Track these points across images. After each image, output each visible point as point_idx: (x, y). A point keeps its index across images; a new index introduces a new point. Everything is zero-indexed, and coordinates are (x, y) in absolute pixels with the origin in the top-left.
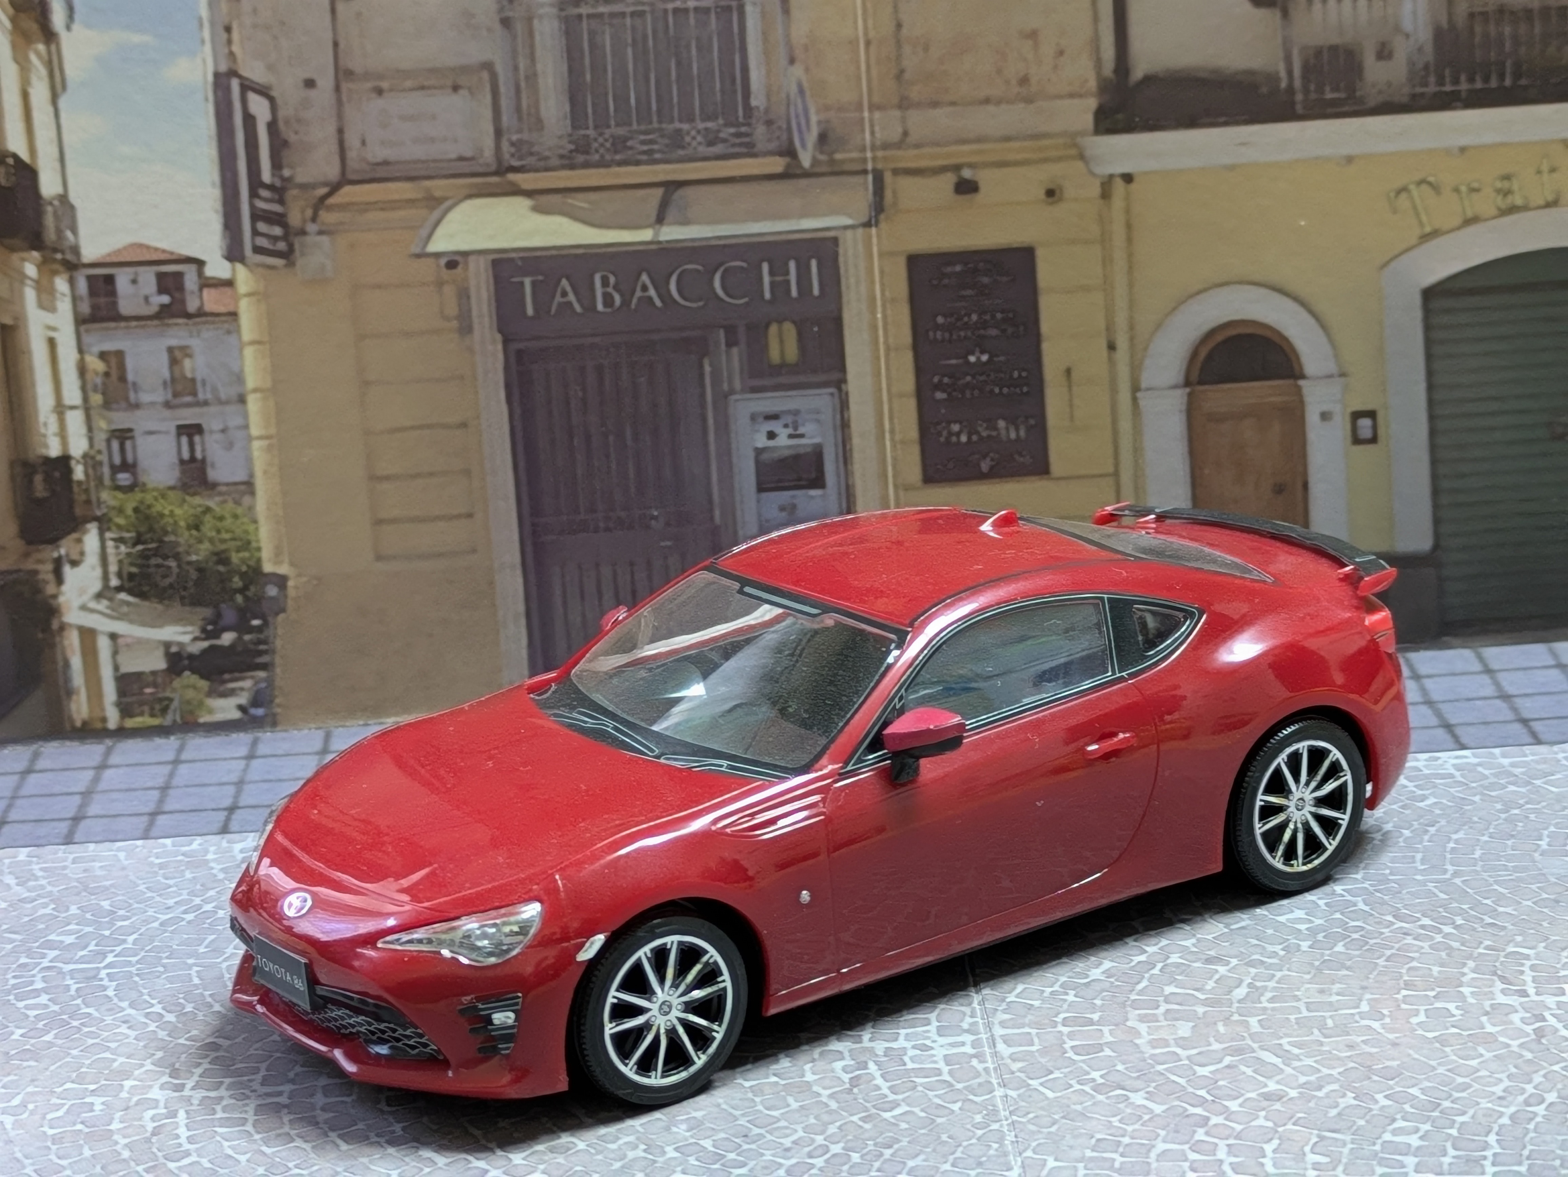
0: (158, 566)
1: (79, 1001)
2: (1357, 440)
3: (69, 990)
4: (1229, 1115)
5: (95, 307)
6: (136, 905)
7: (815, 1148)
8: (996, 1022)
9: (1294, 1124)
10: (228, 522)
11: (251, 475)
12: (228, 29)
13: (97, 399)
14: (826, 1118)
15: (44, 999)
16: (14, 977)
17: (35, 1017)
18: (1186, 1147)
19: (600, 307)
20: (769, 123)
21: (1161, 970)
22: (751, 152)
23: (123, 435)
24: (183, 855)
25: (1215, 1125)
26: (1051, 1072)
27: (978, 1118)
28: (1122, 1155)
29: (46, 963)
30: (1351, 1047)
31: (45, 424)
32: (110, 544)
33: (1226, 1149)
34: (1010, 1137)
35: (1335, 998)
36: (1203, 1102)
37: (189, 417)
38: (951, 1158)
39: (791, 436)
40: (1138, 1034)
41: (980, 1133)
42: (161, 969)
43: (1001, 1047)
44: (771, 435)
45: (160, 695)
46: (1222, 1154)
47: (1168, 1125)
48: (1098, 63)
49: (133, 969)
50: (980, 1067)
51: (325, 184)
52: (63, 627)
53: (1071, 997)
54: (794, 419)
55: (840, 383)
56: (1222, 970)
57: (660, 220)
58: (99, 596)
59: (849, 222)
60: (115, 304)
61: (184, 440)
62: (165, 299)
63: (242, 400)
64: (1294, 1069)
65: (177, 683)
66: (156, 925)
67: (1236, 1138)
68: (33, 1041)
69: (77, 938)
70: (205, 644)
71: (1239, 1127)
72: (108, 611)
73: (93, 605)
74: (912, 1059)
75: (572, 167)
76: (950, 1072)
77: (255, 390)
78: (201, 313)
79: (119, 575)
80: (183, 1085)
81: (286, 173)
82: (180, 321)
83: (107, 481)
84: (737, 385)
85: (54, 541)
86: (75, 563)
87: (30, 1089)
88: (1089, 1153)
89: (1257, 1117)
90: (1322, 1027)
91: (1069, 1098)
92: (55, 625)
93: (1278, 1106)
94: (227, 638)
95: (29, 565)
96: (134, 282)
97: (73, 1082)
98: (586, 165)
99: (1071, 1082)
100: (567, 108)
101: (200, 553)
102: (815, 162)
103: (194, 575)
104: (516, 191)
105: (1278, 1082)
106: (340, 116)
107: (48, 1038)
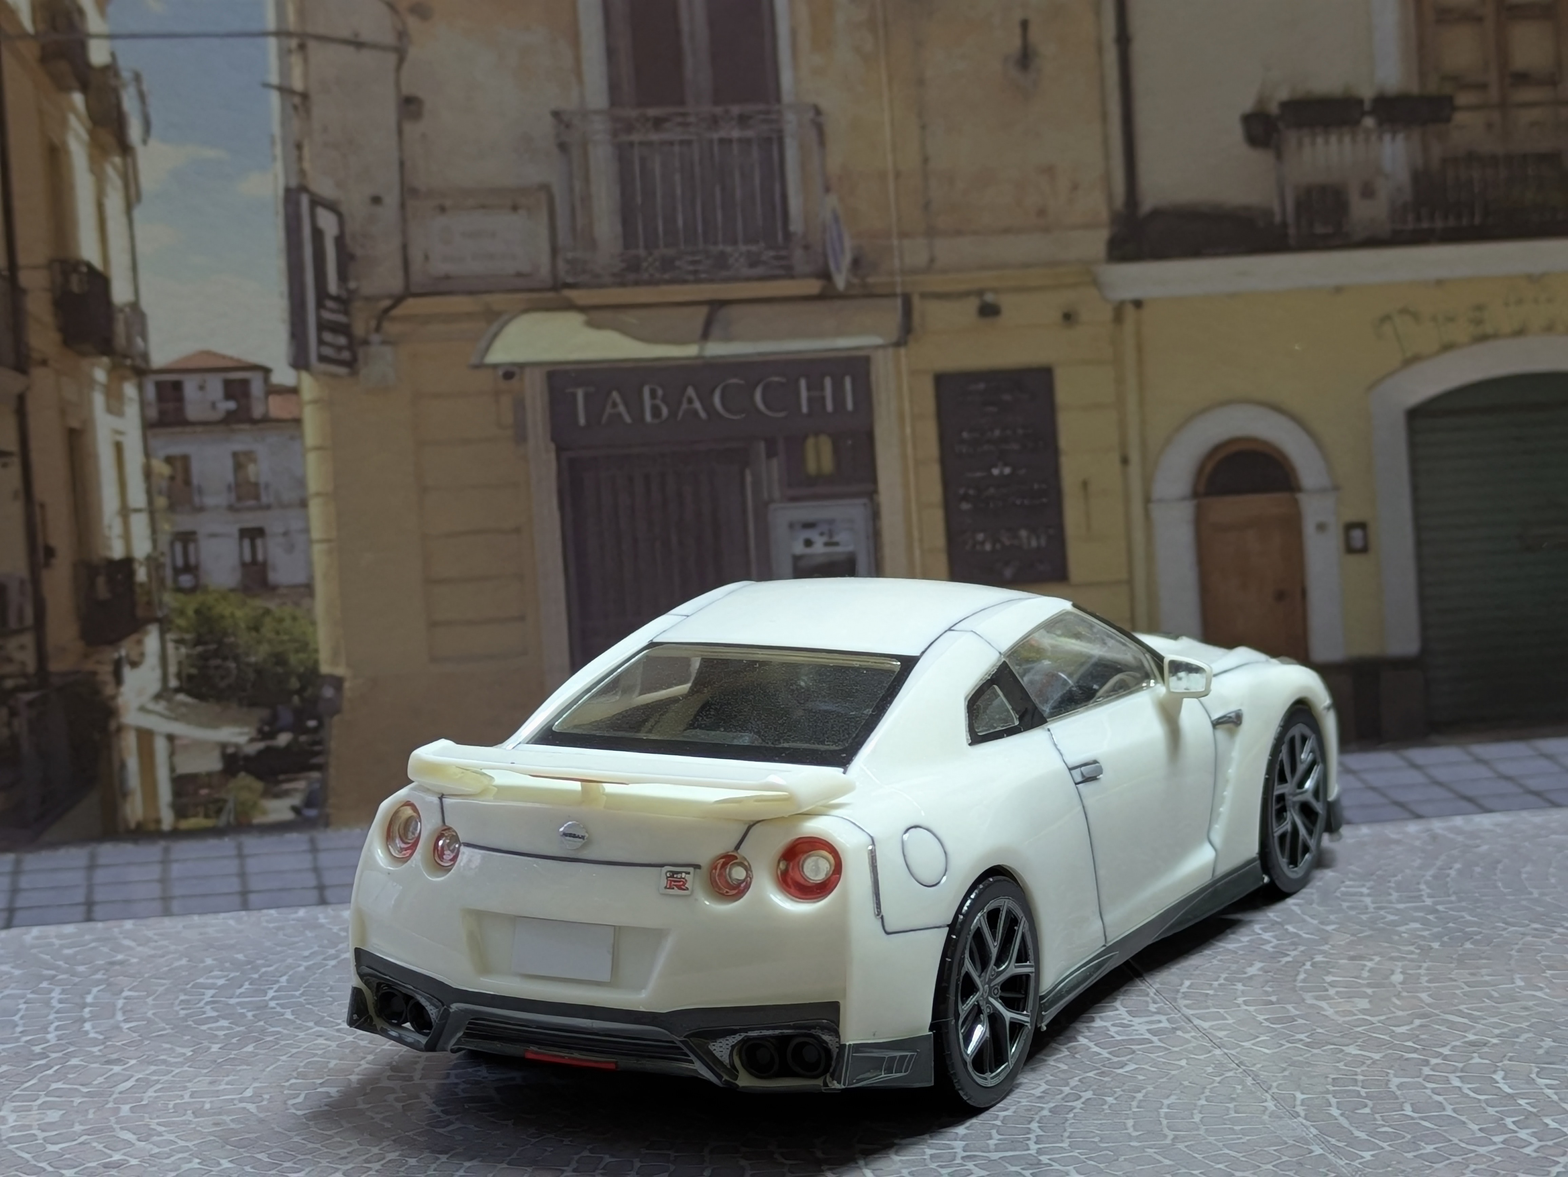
0: (217, 668)
1: (262, 1023)
2: (1350, 549)
3: (246, 1017)
4: (1445, 1058)
5: (162, 413)
6: (271, 956)
7: (1067, 1095)
8: (1182, 1006)
9: (1509, 1060)
10: (288, 623)
11: (311, 577)
12: (299, 147)
13: (161, 502)
14: (1062, 1076)
15: (224, 1023)
16: (182, 1009)
17: (225, 1035)
18: (1420, 1080)
19: (648, 417)
20: (807, 247)
21: (1312, 965)
22: (789, 274)
23: (186, 538)
24: (293, 920)
25: (1437, 1064)
26: (1258, 1037)
27: (1210, 1070)
28: (1363, 1087)
29: (207, 998)
30: (1526, 1008)
31: (110, 527)
32: (170, 646)
33: (1458, 1079)
34: (1249, 1081)
35: (1488, 978)
36: (1415, 1050)
37: (251, 520)
38: (1202, 1096)
39: (827, 544)
40: (1323, 1009)
41: (1218, 1079)
42: (330, 999)
43: (1197, 1022)
44: (808, 543)
45: (216, 796)
46: (1456, 1083)
47: (1392, 1066)
48: (1110, 197)
49: (302, 1000)
50: (1187, 1036)
51: (390, 296)
52: (120, 729)
53: (1240, 986)
54: (830, 530)
55: (871, 493)
56: (1369, 964)
57: (705, 335)
58: (158, 697)
59: (878, 341)
60: (180, 410)
61: (247, 543)
62: (231, 405)
63: (303, 504)
64: (1483, 1025)
65: (233, 784)
66: (302, 969)
67: (1462, 1071)
68: (235, 1052)
69: (226, 980)
70: (261, 745)
71: (1460, 1065)
72: (166, 713)
73: (151, 706)
74: (1117, 1033)
75: (623, 285)
76: (1160, 1040)
77: (318, 494)
78: (266, 420)
79: (179, 676)
80: (412, 1077)
81: (352, 285)
82: (246, 426)
83: (169, 582)
84: (777, 494)
85: (114, 642)
86: (134, 664)
87: (256, 1085)
88: (1331, 1088)
89: (1472, 1058)
90: (1490, 997)
91: (1286, 1053)
92: (113, 726)
93: (1486, 1049)
94: (283, 739)
95: (89, 666)
96: (202, 388)
97: (296, 1078)
98: (637, 283)
99: (1280, 1042)
100: (619, 228)
101: (258, 655)
102: (849, 285)
103: (252, 676)
104: (570, 306)
105: (1475, 1034)
106: (404, 233)
107: (250, 1048)
